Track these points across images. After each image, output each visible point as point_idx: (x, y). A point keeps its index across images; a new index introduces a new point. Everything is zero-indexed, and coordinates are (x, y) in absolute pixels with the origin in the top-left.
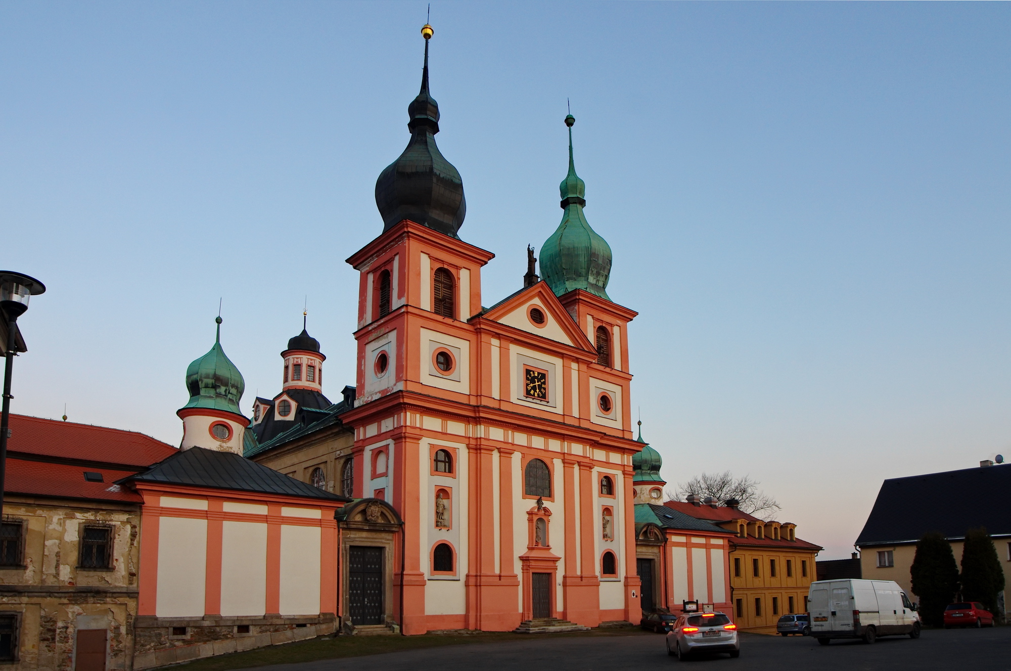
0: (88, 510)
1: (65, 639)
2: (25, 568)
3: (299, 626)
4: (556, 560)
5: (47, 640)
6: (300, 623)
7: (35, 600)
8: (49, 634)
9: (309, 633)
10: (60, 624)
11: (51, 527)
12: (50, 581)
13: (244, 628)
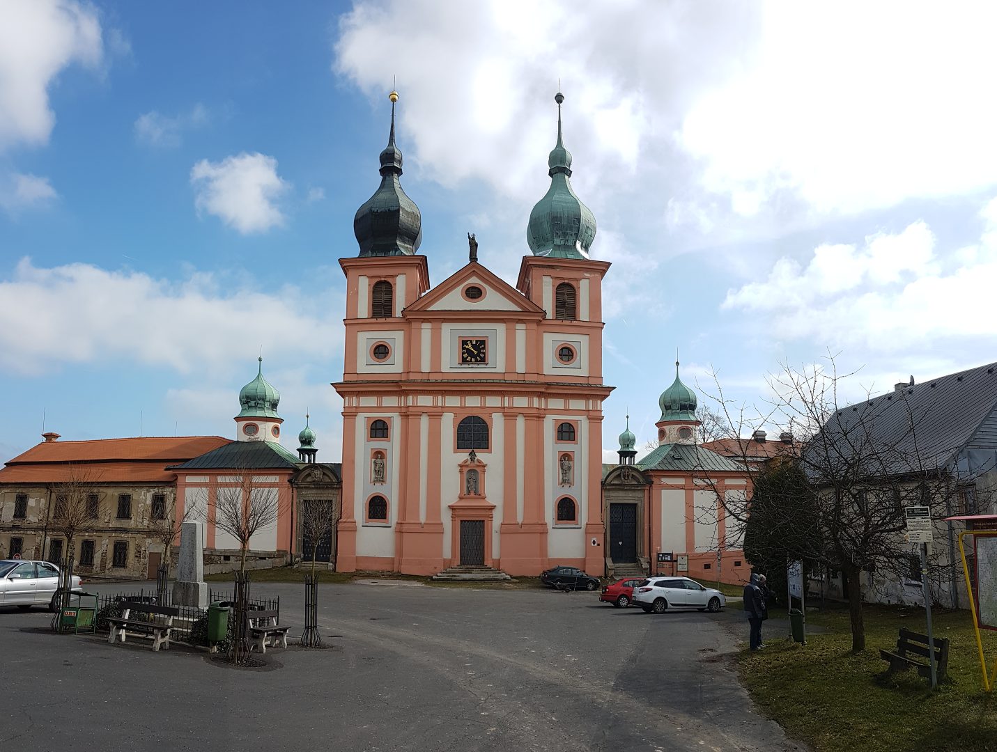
0: (155, 487)
1: (145, 558)
2: (131, 518)
3: (261, 558)
4: (492, 508)
5: (137, 557)
6: (262, 557)
7: (134, 535)
8: (138, 554)
9: (267, 564)
10: (143, 549)
11: (141, 497)
12: (140, 526)
13: (227, 558)
